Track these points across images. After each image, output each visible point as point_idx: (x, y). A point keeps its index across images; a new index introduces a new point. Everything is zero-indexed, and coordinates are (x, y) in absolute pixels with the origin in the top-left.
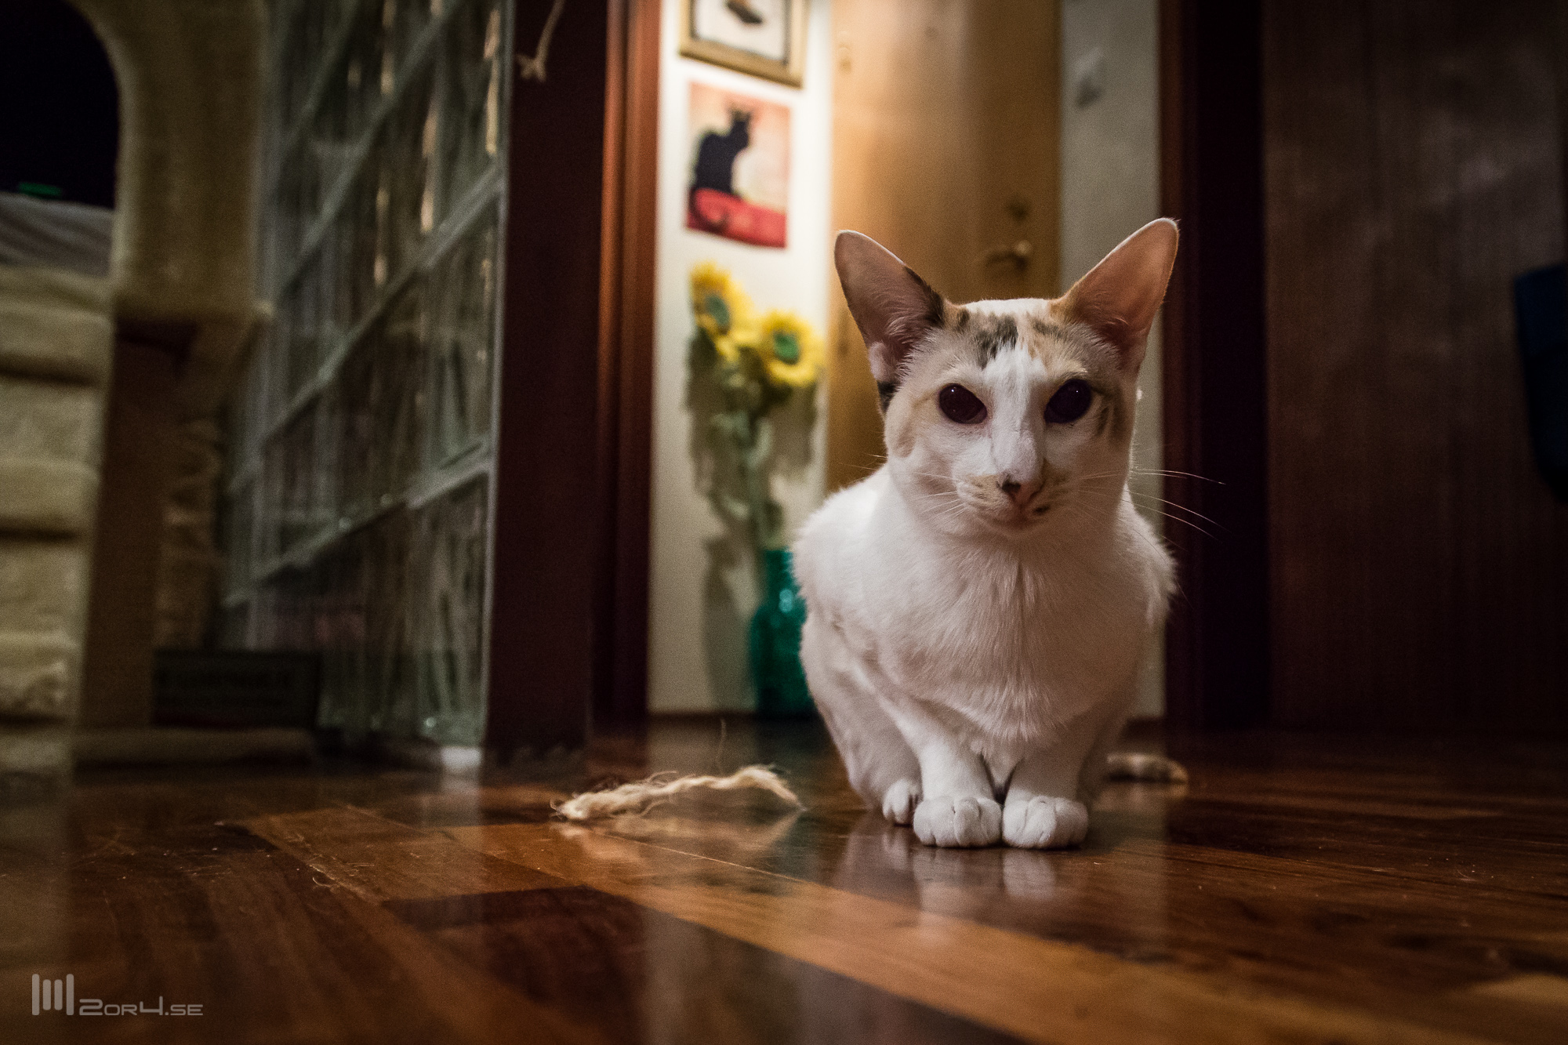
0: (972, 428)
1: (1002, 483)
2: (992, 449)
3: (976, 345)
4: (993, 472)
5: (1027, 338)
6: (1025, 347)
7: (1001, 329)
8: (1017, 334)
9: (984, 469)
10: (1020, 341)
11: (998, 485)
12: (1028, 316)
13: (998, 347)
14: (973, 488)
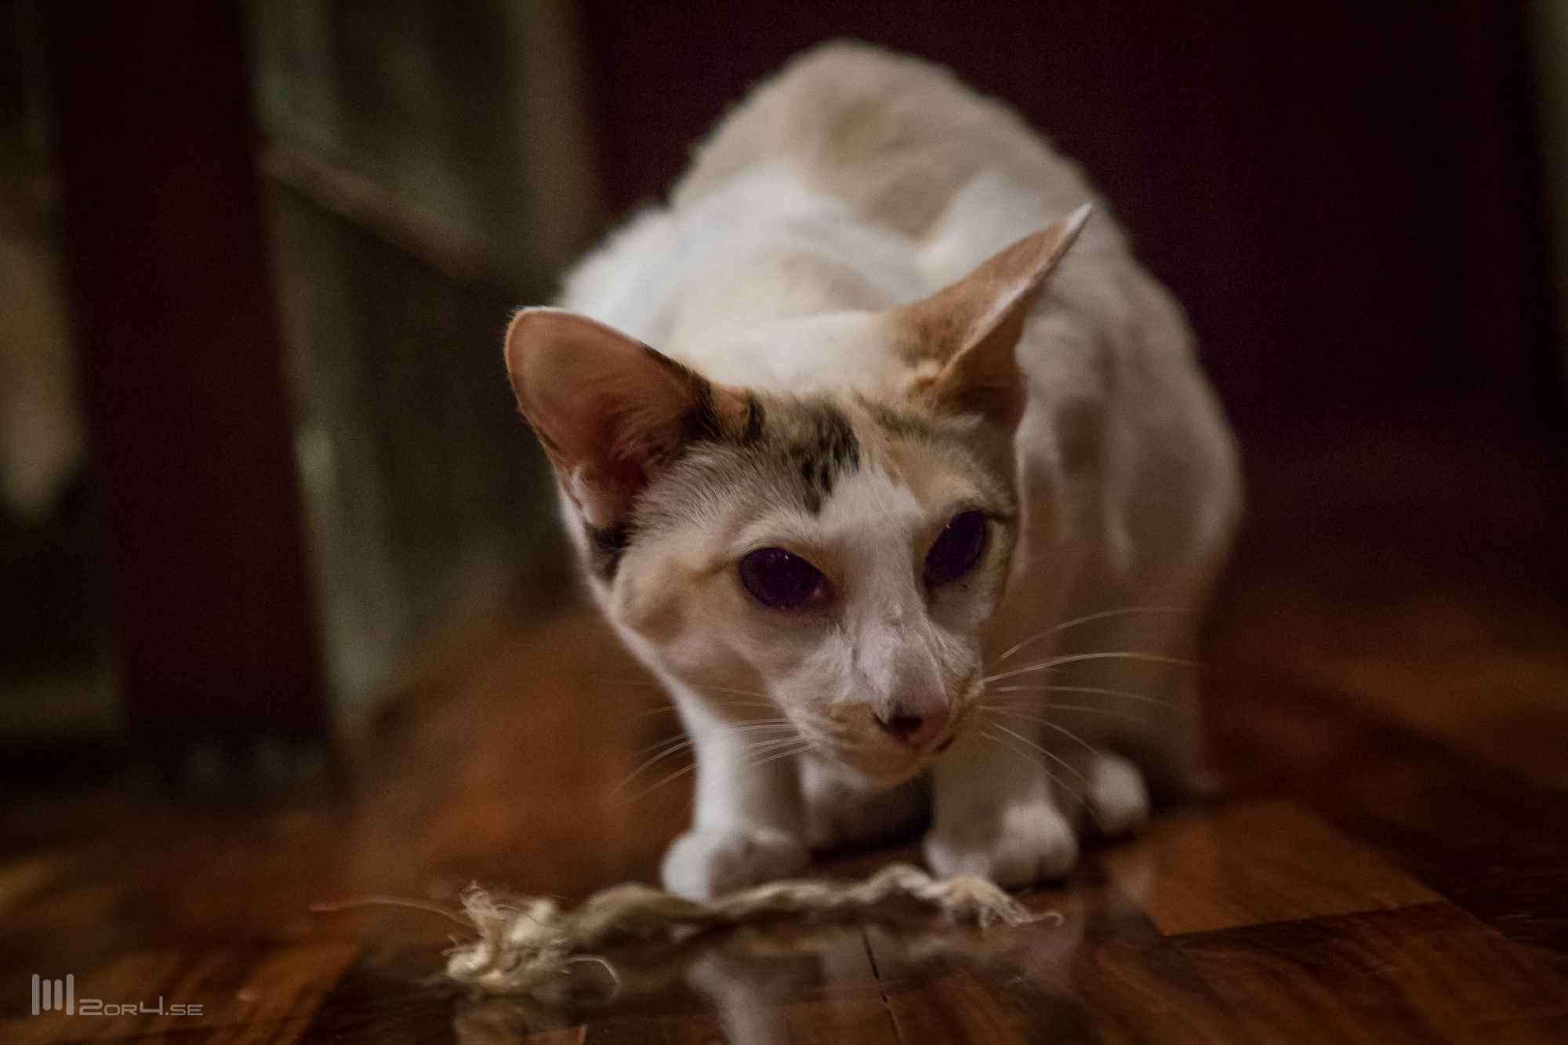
1: (885, 718)
2: (855, 655)
3: (793, 466)
4: (864, 697)
5: (876, 449)
6: (878, 468)
7: (825, 433)
8: (856, 442)
9: (845, 692)
10: (867, 455)
11: (877, 720)
12: (861, 400)
13: (832, 473)
14: (825, 722)
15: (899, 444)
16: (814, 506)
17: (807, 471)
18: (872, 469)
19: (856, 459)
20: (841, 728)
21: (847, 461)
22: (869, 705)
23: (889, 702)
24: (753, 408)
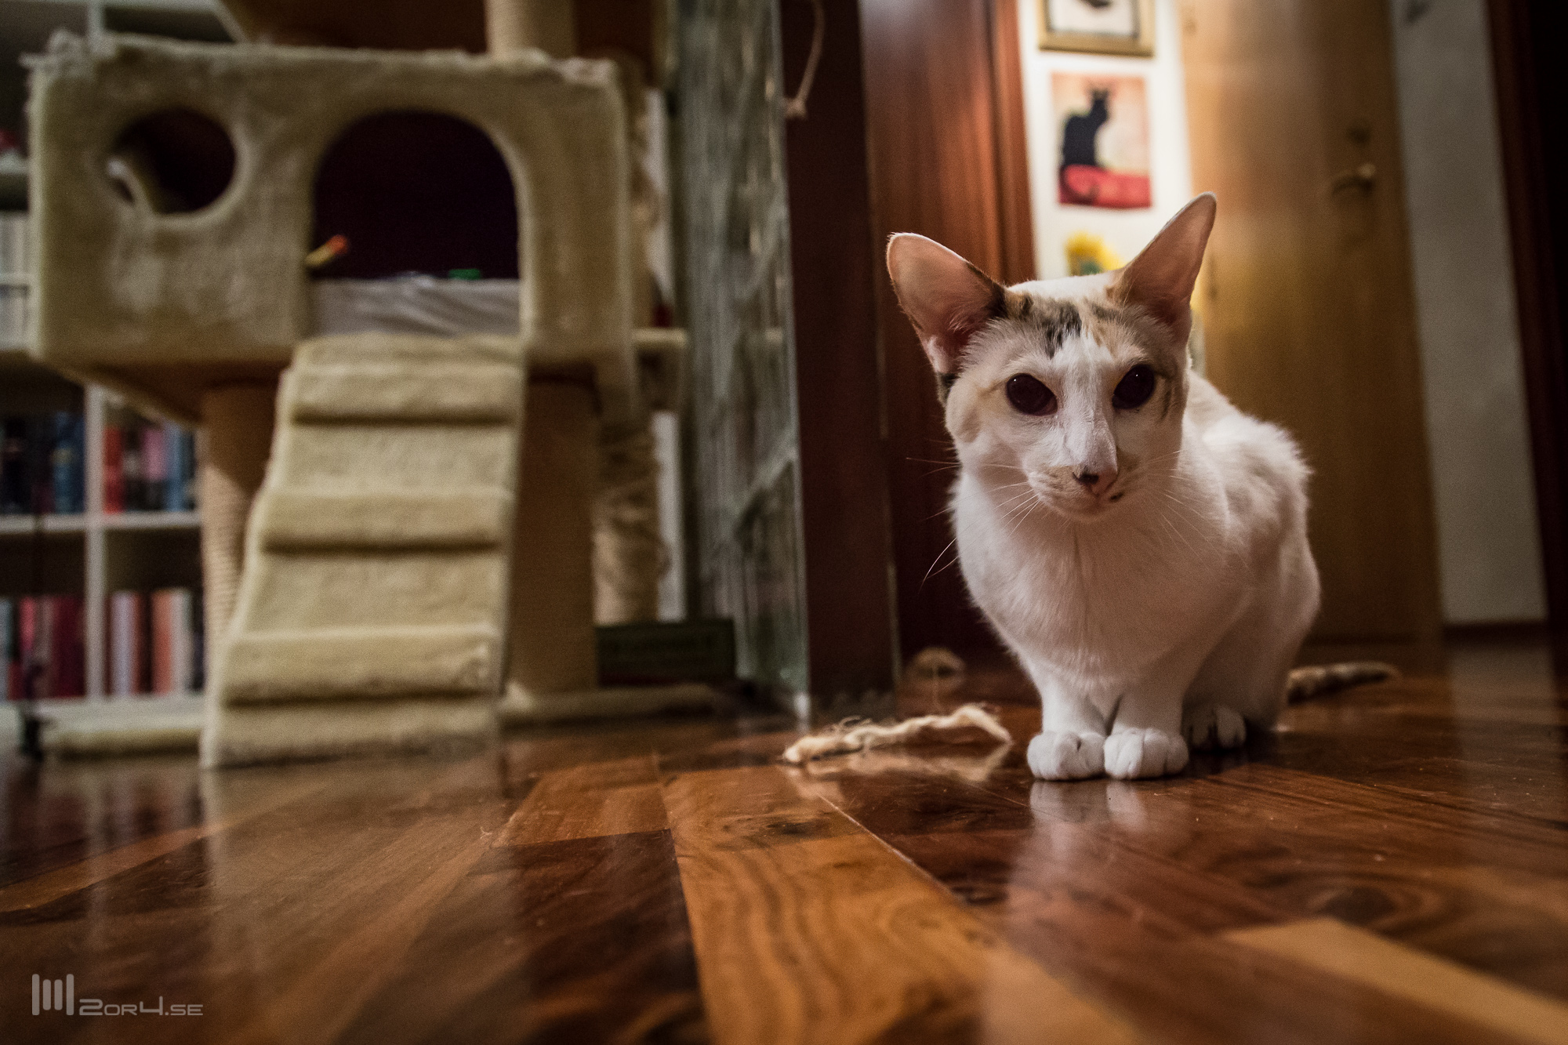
0: (1043, 419)
1: (1078, 476)
2: (1066, 438)
3: (1041, 333)
4: (1068, 463)
5: (1091, 326)
6: (1090, 334)
7: (1064, 315)
8: (1081, 321)
9: (1059, 461)
10: (1085, 328)
11: (1074, 476)
12: (1086, 301)
13: (1064, 336)
14: (1046, 477)
15: (1105, 325)
16: (1051, 354)
17: (1050, 335)
18: (1087, 336)
19: (1079, 330)
20: (1055, 481)
21: (1074, 331)
22: (1070, 468)
23: (1081, 465)
24: (1027, 300)
